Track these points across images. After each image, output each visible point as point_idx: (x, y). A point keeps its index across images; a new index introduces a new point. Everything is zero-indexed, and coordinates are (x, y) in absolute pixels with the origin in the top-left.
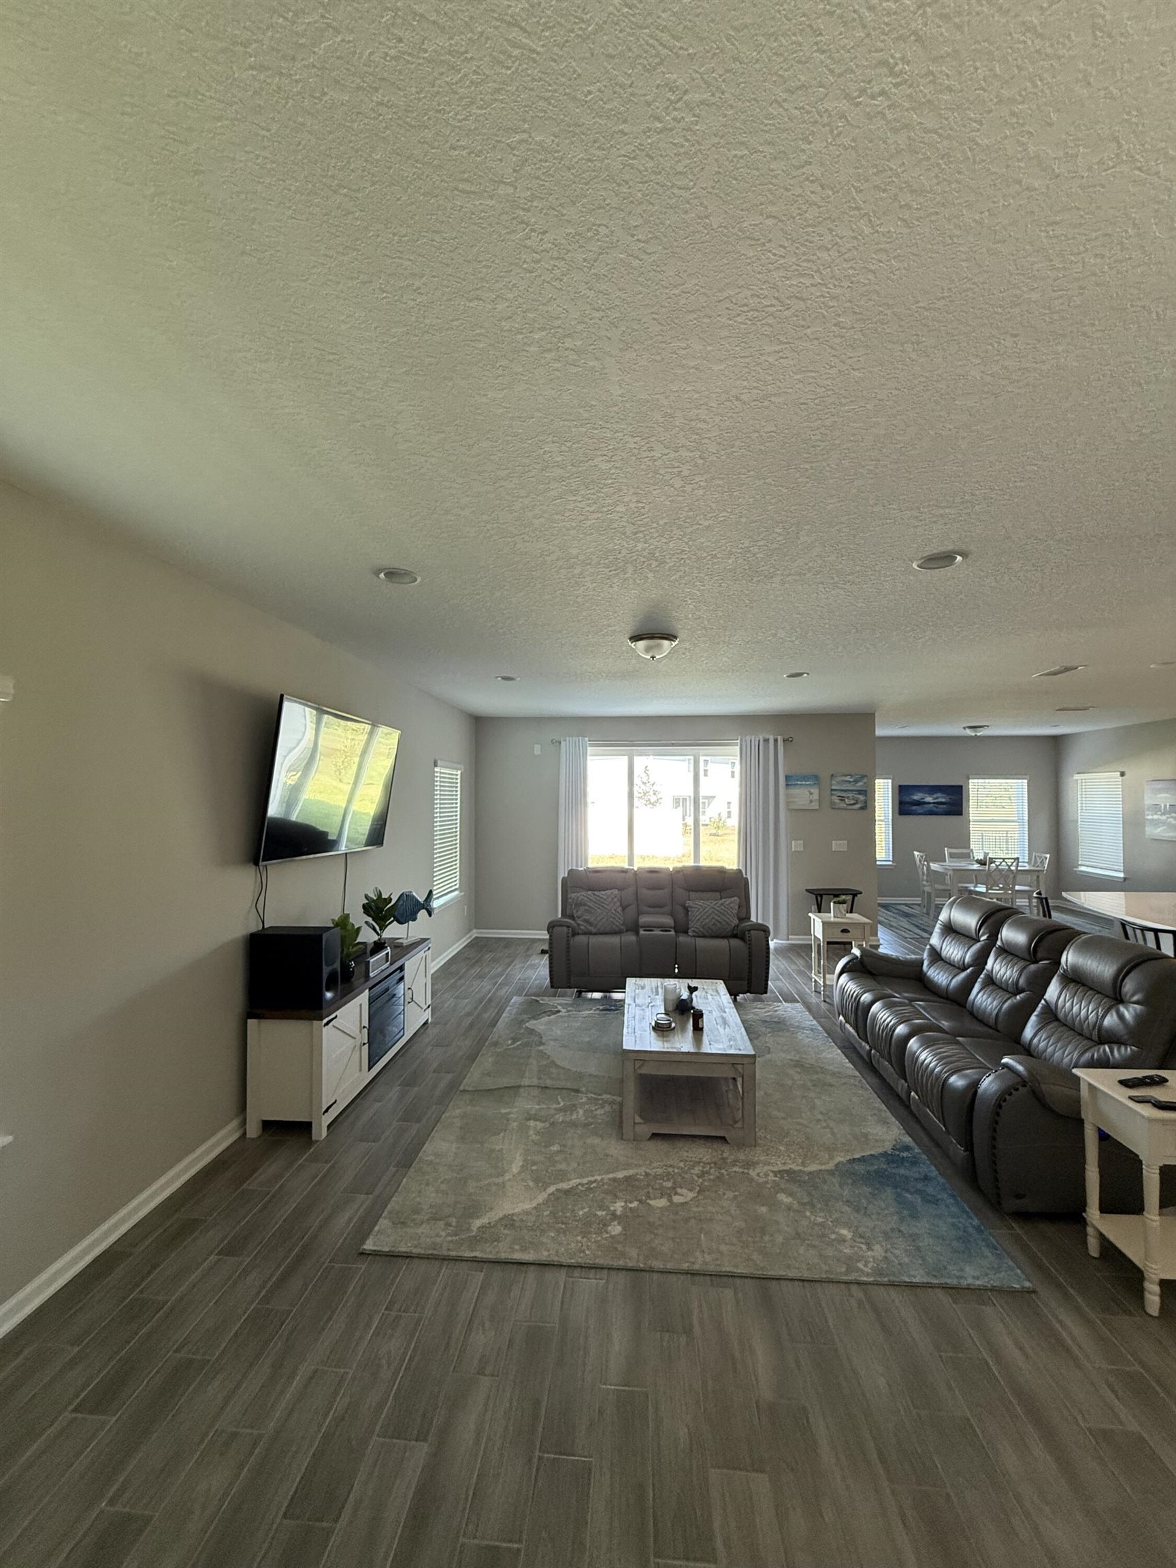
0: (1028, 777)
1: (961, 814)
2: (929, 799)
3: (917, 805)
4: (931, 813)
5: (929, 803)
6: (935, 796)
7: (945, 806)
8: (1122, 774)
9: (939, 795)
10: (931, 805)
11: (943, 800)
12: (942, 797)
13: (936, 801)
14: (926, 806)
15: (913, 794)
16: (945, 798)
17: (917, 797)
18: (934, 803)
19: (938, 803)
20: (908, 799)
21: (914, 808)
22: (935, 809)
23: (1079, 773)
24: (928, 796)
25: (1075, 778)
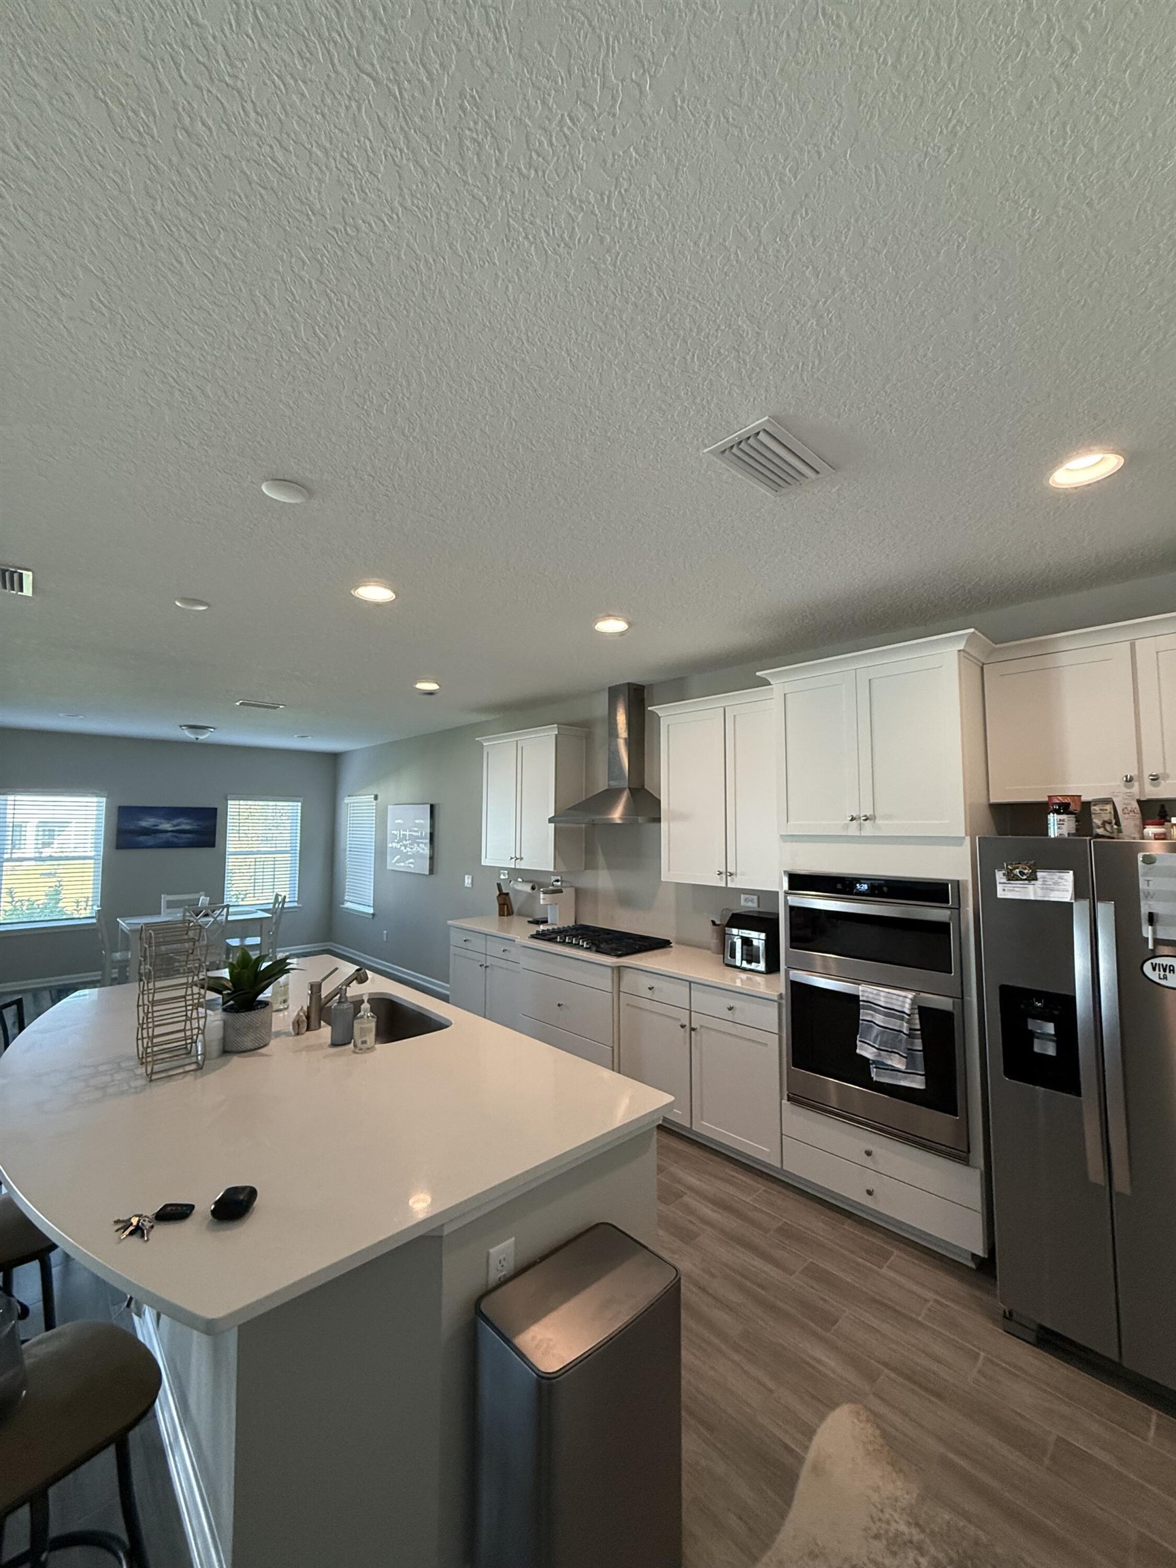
0: (301, 799)
1: (212, 845)
2: (166, 826)
3: (146, 835)
4: (166, 845)
5: (167, 831)
6: (175, 822)
7: (189, 835)
8: (376, 797)
9: (182, 820)
10: (170, 834)
11: (187, 827)
12: (187, 824)
13: (178, 828)
14: (160, 835)
15: (142, 820)
16: (190, 824)
17: (147, 823)
18: (171, 831)
19: (177, 831)
20: (132, 827)
21: (142, 838)
22: (175, 840)
23: (349, 796)
24: (163, 821)
25: (346, 801)
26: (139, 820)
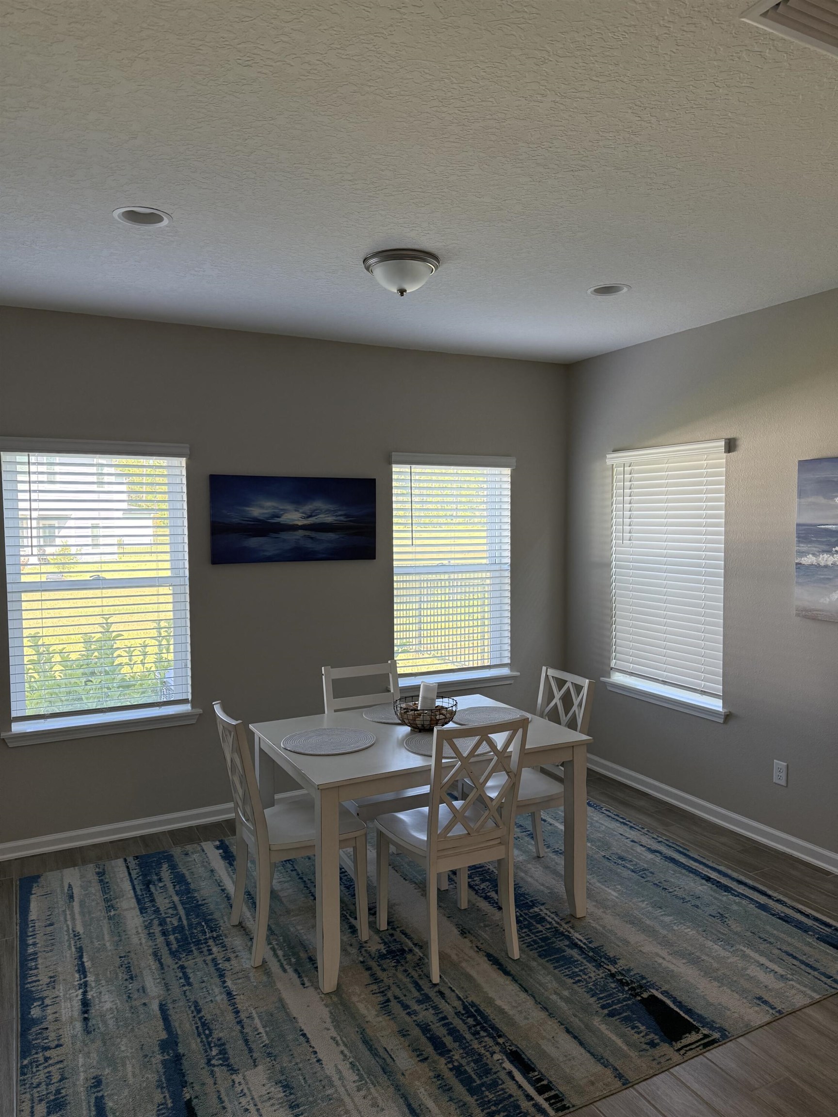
0: (513, 460)
1: (372, 556)
2: (293, 516)
4: (301, 555)
5: (294, 528)
6: (308, 508)
7: (332, 536)
8: (731, 446)
9: (318, 504)
10: (301, 533)
11: (329, 519)
12: (328, 511)
13: (313, 520)
14: (284, 536)
16: (331, 512)
17: (260, 509)
18: (304, 527)
19: (315, 527)
20: (234, 517)
21: (254, 542)
22: (309, 545)
23: (615, 451)
24: (289, 507)
25: (609, 462)
26: (248, 506)
